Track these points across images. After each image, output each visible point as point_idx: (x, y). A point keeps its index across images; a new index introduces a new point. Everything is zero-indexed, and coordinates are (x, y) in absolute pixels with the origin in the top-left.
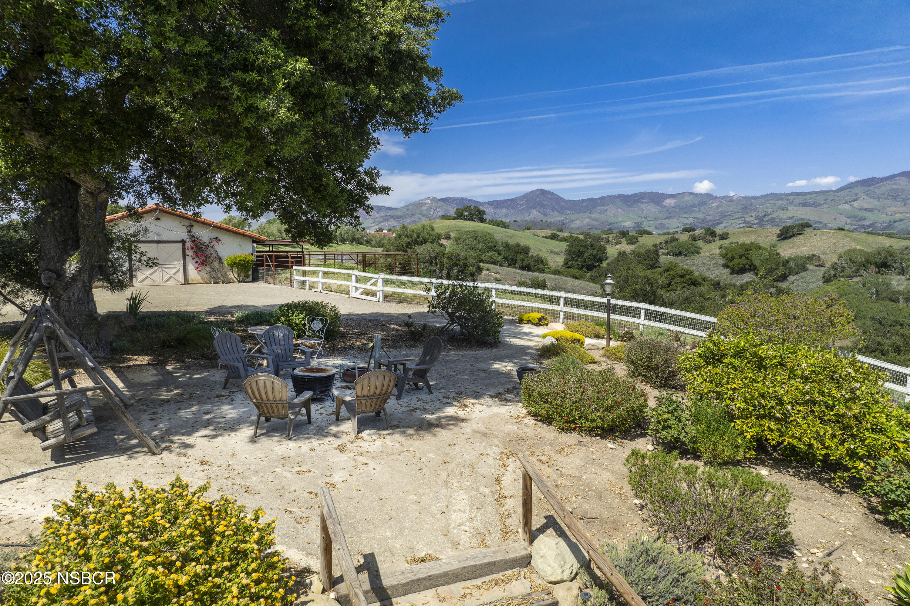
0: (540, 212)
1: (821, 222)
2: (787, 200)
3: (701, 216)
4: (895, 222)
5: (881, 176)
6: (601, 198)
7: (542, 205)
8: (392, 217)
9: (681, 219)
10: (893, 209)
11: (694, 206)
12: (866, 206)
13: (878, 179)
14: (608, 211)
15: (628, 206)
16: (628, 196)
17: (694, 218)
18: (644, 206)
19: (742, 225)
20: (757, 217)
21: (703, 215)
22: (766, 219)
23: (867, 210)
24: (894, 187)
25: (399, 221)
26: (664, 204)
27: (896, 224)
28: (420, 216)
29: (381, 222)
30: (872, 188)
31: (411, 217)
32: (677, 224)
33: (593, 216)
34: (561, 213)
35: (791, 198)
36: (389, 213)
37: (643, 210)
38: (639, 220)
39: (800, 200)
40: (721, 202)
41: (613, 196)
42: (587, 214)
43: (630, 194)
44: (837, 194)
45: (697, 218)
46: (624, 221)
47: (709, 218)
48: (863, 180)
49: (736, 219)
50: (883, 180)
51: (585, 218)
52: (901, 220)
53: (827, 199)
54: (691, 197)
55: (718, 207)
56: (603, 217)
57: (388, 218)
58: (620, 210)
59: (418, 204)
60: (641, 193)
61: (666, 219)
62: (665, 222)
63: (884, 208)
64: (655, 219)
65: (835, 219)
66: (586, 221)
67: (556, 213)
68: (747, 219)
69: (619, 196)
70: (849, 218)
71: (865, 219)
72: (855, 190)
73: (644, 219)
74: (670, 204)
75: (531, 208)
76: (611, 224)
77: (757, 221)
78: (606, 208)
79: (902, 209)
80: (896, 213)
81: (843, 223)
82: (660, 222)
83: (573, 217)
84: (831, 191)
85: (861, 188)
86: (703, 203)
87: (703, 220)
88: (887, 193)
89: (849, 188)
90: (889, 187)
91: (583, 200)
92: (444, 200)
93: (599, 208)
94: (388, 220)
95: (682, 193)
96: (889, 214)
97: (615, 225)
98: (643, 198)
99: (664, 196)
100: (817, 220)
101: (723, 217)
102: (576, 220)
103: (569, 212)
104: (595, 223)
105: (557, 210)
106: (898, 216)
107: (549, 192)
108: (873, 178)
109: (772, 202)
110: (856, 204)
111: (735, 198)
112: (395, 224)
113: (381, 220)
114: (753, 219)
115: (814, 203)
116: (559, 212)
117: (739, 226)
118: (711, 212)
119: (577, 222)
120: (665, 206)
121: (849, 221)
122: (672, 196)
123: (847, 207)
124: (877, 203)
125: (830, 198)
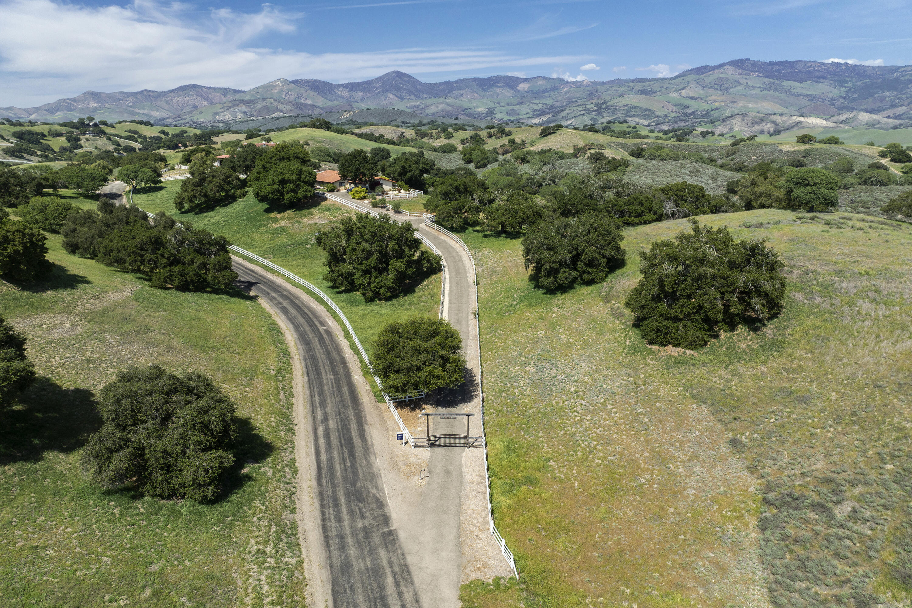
0: (396, 96)
1: (650, 110)
2: (628, 87)
3: (550, 102)
4: (712, 110)
5: (713, 65)
6: (458, 82)
7: (398, 89)
8: (242, 102)
9: (531, 105)
10: (713, 98)
11: (546, 91)
12: (692, 95)
13: (711, 67)
14: (464, 96)
15: (484, 90)
16: (484, 79)
17: (543, 104)
18: (499, 90)
19: (583, 112)
20: (597, 105)
21: (552, 101)
22: (604, 106)
23: (692, 98)
24: (721, 75)
25: (250, 107)
26: (518, 88)
27: (712, 113)
28: (272, 101)
29: (230, 107)
30: (702, 76)
31: (263, 102)
32: (527, 110)
33: (448, 101)
34: (418, 97)
35: (631, 84)
36: (238, 97)
37: (498, 95)
38: (492, 105)
39: (639, 86)
40: (571, 87)
41: (469, 79)
42: (442, 99)
43: (486, 77)
44: (672, 82)
45: (546, 104)
46: (478, 107)
47: (557, 104)
48: (698, 68)
49: (578, 106)
50: (714, 68)
51: (441, 103)
52: (717, 109)
53: (662, 87)
54: (544, 81)
55: (567, 93)
56: (458, 102)
57: (238, 102)
58: (475, 94)
59: (268, 87)
60: (496, 77)
61: (518, 104)
62: (516, 107)
63: (706, 97)
64: (508, 105)
65: (663, 107)
66: (441, 107)
67: (412, 97)
68: (588, 106)
69: (476, 80)
70: (675, 106)
71: (688, 107)
72: (688, 78)
73: (497, 105)
74: (524, 88)
75: (387, 91)
76: (466, 109)
77: (596, 108)
78: (462, 92)
79: (720, 98)
80: (715, 102)
81: (669, 111)
82: (510, 108)
83: (428, 102)
84: (667, 78)
85: (694, 76)
86: (555, 88)
87: (551, 106)
88: (714, 82)
89: (683, 76)
90: (716, 76)
91: (439, 83)
92: (295, 82)
93: (456, 92)
94: (237, 105)
95: (535, 78)
96: (710, 102)
97: (469, 111)
98: (498, 82)
99: (519, 81)
100: (648, 107)
101: (570, 103)
102: (432, 105)
103: (425, 96)
104: (450, 108)
105: (414, 94)
106: (717, 104)
107: (405, 74)
108: (707, 66)
109: (614, 88)
110: (683, 93)
111: (585, 83)
112: (246, 110)
113: (230, 105)
114: (593, 106)
115: (651, 90)
116: (415, 96)
117: (579, 113)
118: (560, 98)
119: (432, 107)
120: (519, 91)
121: (675, 109)
122: (526, 80)
123: (675, 95)
124: (701, 92)
125: (666, 85)
